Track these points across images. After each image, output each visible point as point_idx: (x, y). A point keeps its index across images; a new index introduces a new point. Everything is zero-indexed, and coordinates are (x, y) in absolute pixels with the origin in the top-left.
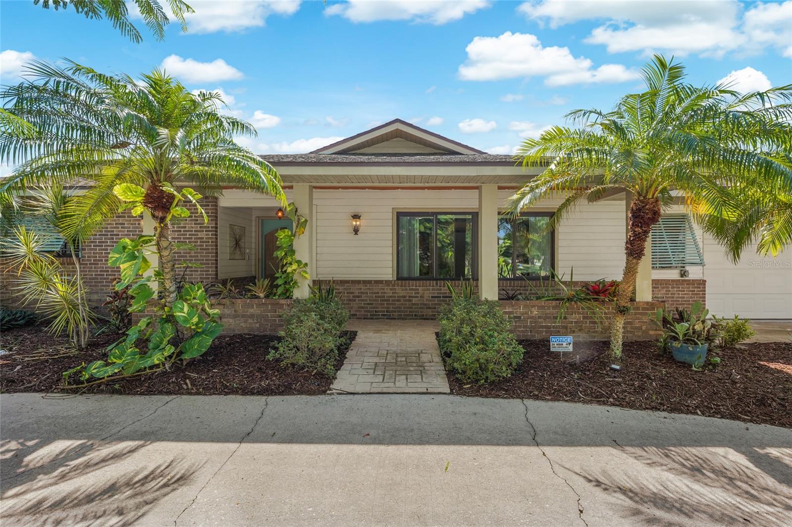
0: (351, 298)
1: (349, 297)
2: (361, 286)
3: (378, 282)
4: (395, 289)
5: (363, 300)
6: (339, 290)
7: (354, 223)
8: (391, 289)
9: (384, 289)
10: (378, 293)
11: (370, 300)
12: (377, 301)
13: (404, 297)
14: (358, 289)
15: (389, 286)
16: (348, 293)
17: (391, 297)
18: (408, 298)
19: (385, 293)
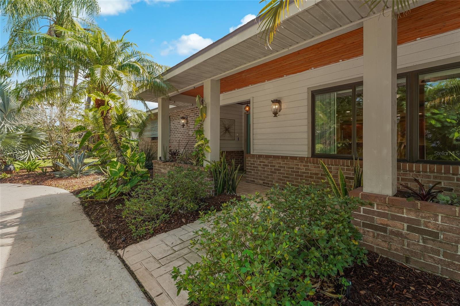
0: (273, 170)
1: (271, 169)
2: (280, 161)
3: (293, 158)
4: (308, 166)
5: (281, 173)
6: (265, 163)
7: (274, 107)
8: (304, 166)
9: (298, 165)
10: (293, 168)
11: (287, 174)
12: (293, 175)
13: (317, 174)
14: (278, 163)
15: (303, 162)
16: (271, 166)
17: (304, 173)
18: (320, 176)
19: (299, 168)
